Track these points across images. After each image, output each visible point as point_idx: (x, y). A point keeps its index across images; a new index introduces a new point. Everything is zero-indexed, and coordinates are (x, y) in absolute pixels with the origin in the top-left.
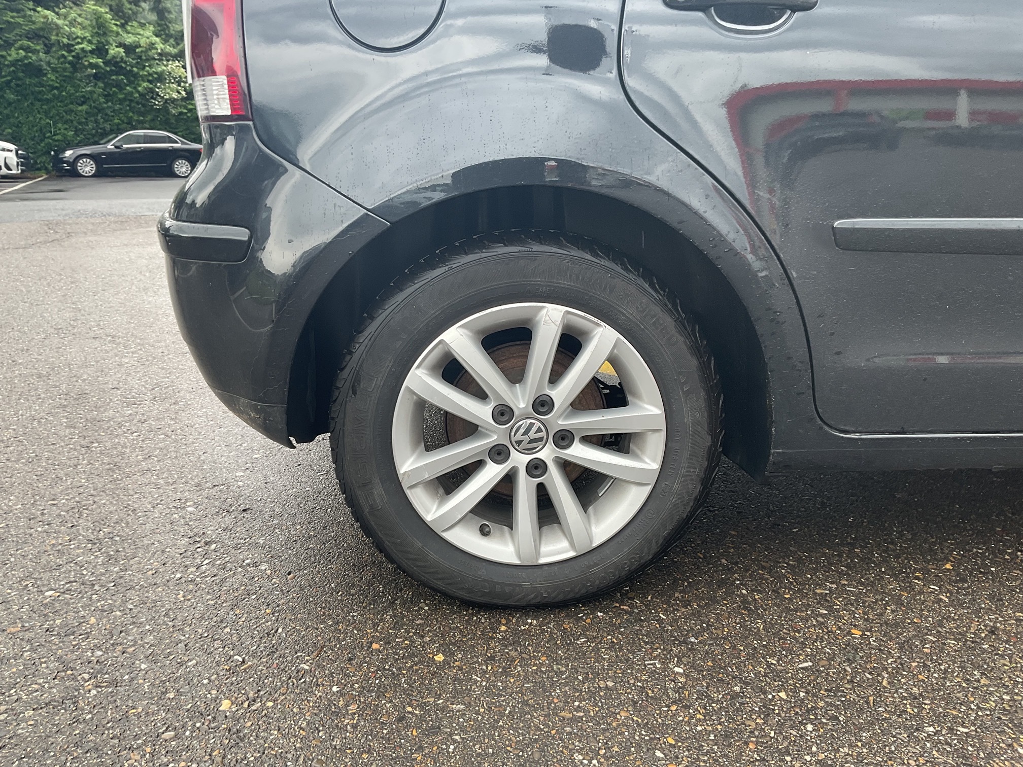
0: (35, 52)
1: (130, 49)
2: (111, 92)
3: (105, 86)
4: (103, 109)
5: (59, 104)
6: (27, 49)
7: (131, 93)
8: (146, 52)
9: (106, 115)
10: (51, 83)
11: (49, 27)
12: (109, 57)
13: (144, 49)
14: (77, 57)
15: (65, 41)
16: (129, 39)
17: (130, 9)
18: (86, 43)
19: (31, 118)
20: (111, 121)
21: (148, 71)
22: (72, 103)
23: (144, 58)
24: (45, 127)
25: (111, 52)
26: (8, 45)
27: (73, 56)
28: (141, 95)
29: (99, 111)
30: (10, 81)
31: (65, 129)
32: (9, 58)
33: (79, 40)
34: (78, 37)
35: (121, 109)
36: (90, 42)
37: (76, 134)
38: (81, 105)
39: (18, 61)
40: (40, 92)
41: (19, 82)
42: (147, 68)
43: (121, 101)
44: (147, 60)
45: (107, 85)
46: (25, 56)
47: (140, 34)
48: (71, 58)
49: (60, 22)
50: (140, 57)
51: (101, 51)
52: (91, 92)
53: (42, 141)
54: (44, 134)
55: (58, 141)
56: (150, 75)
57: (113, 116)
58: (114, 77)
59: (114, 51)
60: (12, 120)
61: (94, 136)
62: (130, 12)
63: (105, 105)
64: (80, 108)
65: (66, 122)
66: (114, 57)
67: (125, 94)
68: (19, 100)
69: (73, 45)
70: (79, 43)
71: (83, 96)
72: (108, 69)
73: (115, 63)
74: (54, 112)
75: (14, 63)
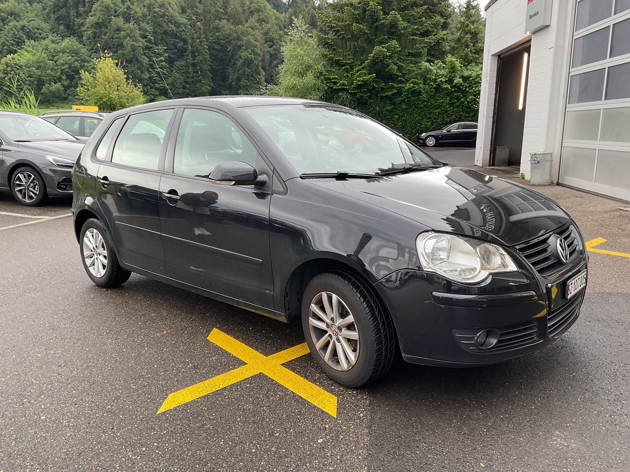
0: (417, 84)
1: (465, 79)
2: (453, 102)
3: (451, 99)
4: (447, 111)
5: (426, 109)
6: (414, 83)
7: (463, 102)
8: (475, 79)
9: (449, 114)
10: (424, 99)
11: (429, 71)
12: (454, 84)
13: (473, 78)
14: (438, 85)
15: (433, 77)
16: (466, 73)
17: (472, 57)
18: (443, 77)
19: (412, 117)
20: (451, 117)
21: (474, 90)
22: (432, 109)
23: (473, 83)
24: (418, 121)
25: (455, 81)
26: (407, 81)
27: (437, 85)
28: (468, 103)
29: (446, 112)
30: (405, 99)
31: (427, 122)
32: (405, 88)
33: (440, 76)
34: (440, 75)
35: (457, 111)
36: (446, 77)
37: (432, 124)
38: (436, 109)
39: (409, 89)
40: (418, 103)
41: (409, 99)
42: (474, 88)
43: (458, 106)
44: (475, 84)
45: (451, 98)
46: (413, 87)
47: (473, 70)
48: (435, 86)
49: (432, 68)
50: (471, 82)
51: (450, 81)
52: (442, 102)
53: (415, 128)
54: (417, 125)
55: (422, 128)
56: (475, 91)
57: (452, 114)
58: (455, 94)
59: (458, 80)
60: (403, 118)
61: (441, 125)
62: (472, 58)
63: (449, 109)
64: (436, 111)
65: (428, 118)
66: (456, 84)
67: (460, 103)
68: (408, 108)
69: (437, 79)
70: (440, 78)
71: (439, 105)
72: (453, 90)
73: (458, 88)
74: (423, 113)
75: (407, 91)
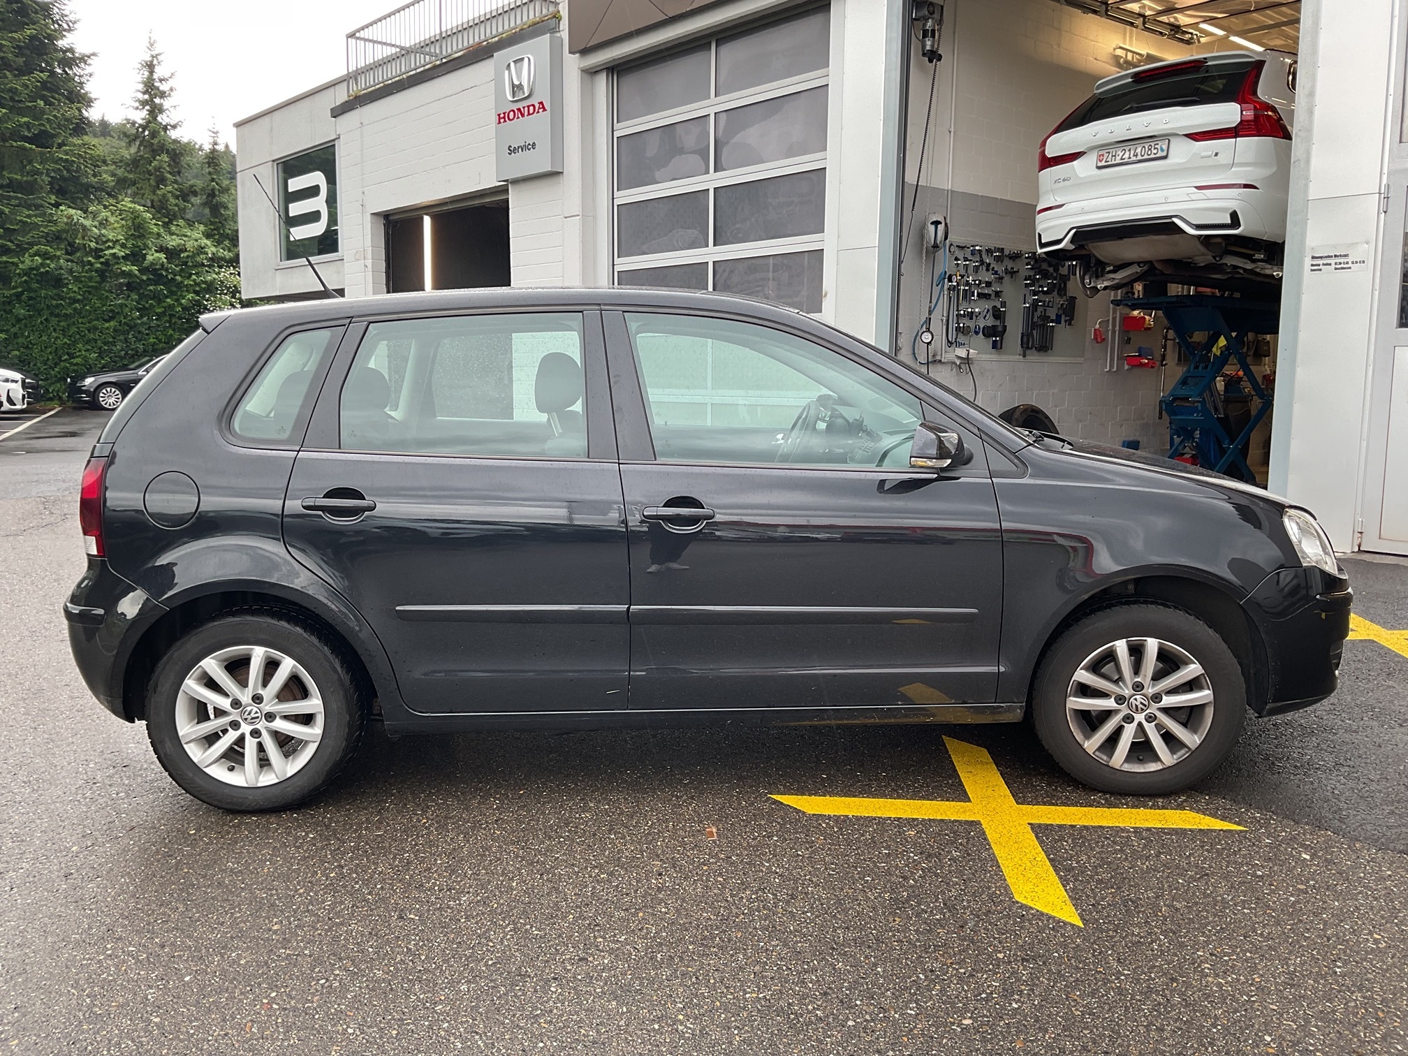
0: (52, 258)
1: (172, 254)
2: (147, 306)
3: (140, 298)
4: (136, 325)
5: (80, 321)
6: (45, 256)
7: (171, 307)
8: (193, 257)
9: (140, 332)
10: (72, 295)
11: (73, 227)
12: (146, 263)
13: (191, 254)
14: (106, 263)
15: (93, 245)
16: (173, 242)
17: (176, 205)
18: (118, 247)
19: (44, 338)
20: (145, 340)
21: (194, 280)
22: (97, 319)
23: (190, 264)
24: (62, 348)
25: (149, 258)
26: (21, 250)
27: (101, 263)
28: (185, 309)
29: (131, 328)
30: (22, 293)
31: (87, 350)
32: (21, 266)
33: (110, 244)
34: (108, 240)
35: (158, 326)
36: (123, 246)
37: (101, 357)
38: (107, 321)
39: (31, 269)
40: (57, 306)
41: (32, 294)
42: (194, 277)
43: (159, 316)
44: (195, 266)
45: (141, 296)
46: (41, 264)
47: (186, 236)
48: (99, 265)
49: (87, 223)
50: (185, 263)
51: (136, 256)
52: (121, 306)
53: (56, 364)
54: (61, 357)
55: (77, 364)
56: (196, 284)
57: (147, 334)
58: (151, 288)
59: (154, 256)
60: (20, 340)
61: (122, 358)
62: (176, 208)
63: (139, 322)
64: (107, 325)
65: (88, 342)
66: (152, 264)
67: (165, 308)
68: (31, 316)
69: (102, 250)
70: (109, 248)
71: (112, 311)
72: (145, 278)
73: (155, 273)
74: (73, 329)
75: (27, 273)
